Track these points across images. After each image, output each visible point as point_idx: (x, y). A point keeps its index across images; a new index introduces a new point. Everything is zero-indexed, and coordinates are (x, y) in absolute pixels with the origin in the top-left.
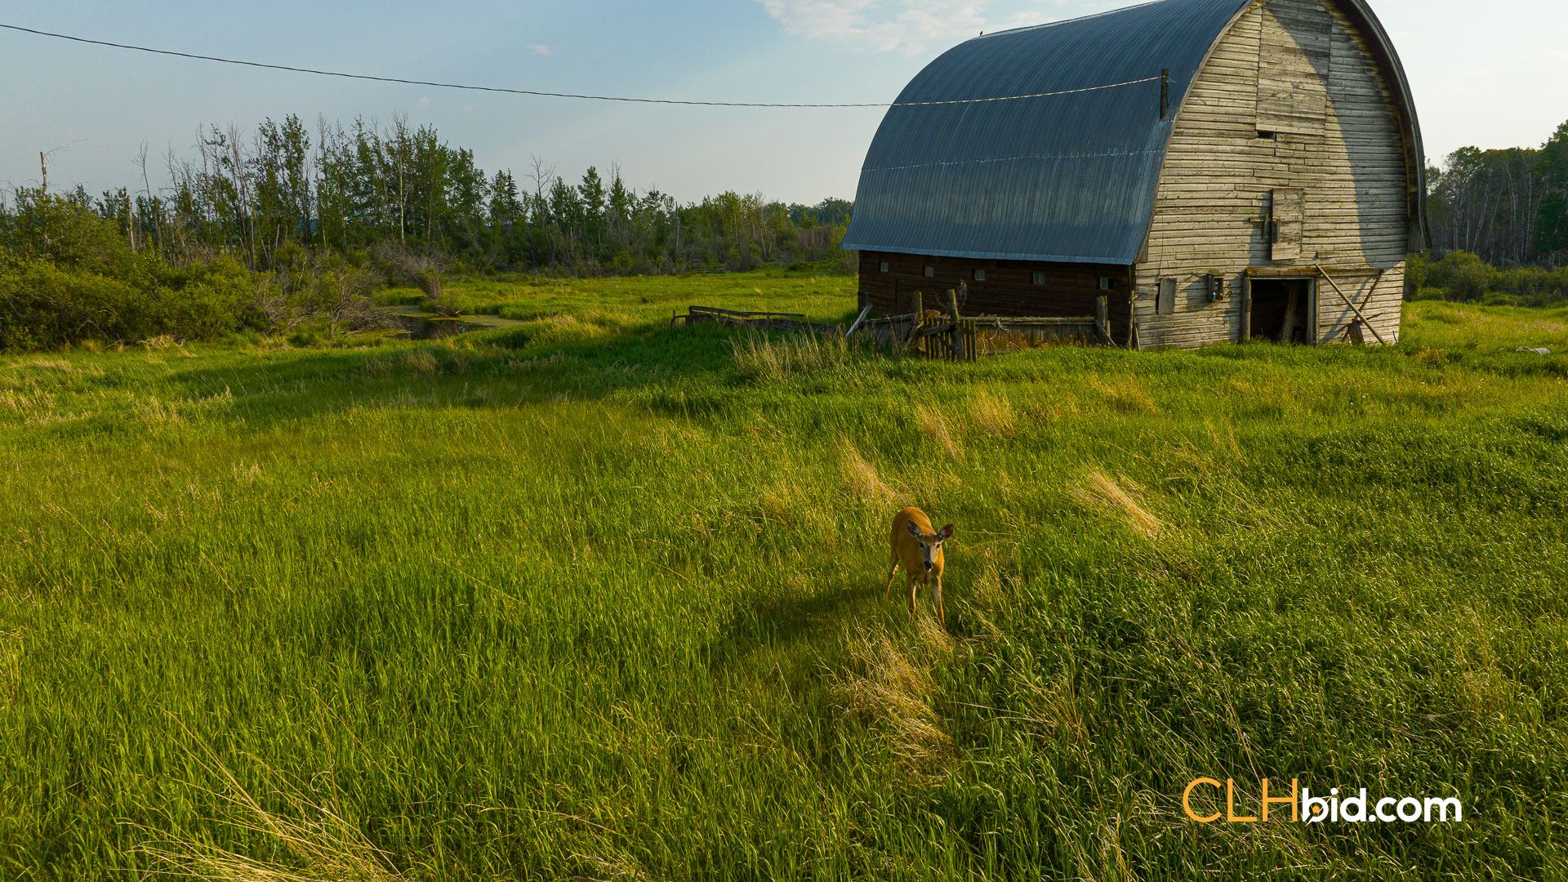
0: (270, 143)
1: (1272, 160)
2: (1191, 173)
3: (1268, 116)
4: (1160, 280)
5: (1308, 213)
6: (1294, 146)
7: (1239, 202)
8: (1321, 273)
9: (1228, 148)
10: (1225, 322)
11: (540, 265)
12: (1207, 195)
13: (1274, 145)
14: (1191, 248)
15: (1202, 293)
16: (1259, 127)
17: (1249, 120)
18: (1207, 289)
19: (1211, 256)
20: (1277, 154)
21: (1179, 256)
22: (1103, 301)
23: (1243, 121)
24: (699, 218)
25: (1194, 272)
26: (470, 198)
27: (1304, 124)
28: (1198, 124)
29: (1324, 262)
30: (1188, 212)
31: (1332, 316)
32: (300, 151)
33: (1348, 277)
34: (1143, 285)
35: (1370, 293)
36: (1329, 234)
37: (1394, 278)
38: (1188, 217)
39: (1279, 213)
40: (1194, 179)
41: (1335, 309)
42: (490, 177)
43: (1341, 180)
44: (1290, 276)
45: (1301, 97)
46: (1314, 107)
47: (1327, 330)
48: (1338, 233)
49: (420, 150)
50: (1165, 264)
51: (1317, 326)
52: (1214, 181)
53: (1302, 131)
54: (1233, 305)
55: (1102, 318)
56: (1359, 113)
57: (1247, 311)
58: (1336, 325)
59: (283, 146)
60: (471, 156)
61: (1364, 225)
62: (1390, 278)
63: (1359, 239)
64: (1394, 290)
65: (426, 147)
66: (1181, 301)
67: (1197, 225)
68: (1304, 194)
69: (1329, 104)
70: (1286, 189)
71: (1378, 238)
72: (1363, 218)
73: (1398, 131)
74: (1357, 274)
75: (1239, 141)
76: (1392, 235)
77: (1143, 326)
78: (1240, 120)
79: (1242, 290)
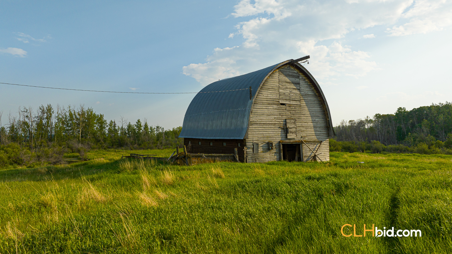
0: (42, 112)
1: (285, 111)
2: (261, 114)
3: (283, 99)
4: (254, 144)
5: (298, 125)
6: (291, 107)
7: (276, 122)
8: (303, 142)
9: (272, 108)
10: (275, 156)
11: (121, 147)
12: (266, 120)
13: (285, 107)
14: (262, 135)
15: (267, 147)
16: (280, 102)
17: (277, 100)
18: (268, 146)
19: (269, 137)
20: (287, 109)
21: (259, 137)
22: (236, 150)
23: (275, 100)
24: (171, 134)
25: (264, 141)
26: (102, 128)
27: (294, 102)
28: (262, 101)
29: (304, 139)
30: (261, 125)
31: (308, 154)
32: (51, 114)
33: (312, 143)
34: (249, 145)
35: (319, 148)
36: (305, 131)
37: (326, 143)
38: (261, 126)
39: (288, 125)
40: (262, 116)
41: (309, 152)
42: (108, 122)
43: (307, 117)
44: (294, 143)
45: (292, 94)
46: (297, 97)
47: (307, 158)
48: (308, 131)
49: (88, 114)
50: (255, 139)
51: (303, 157)
52: (268, 116)
53: (293, 103)
54: (277, 151)
55: (236, 154)
56: (310, 99)
57: (281, 153)
58: (309, 156)
59: (46, 113)
60: (103, 116)
61: (315, 129)
62: (325, 143)
63: (314, 133)
64: (326, 147)
65: (90, 113)
66: (260, 150)
67: (264, 129)
68: (296, 120)
69: (301, 96)
70: (291, 119)
71: (320, 132)
72: (315, 127)
73: (322, 104)
74: (314, 142)
75: (274, 106)
76: (324, 132)
77: (249, 157)
78: (274, 100)
79: (279, 147)
